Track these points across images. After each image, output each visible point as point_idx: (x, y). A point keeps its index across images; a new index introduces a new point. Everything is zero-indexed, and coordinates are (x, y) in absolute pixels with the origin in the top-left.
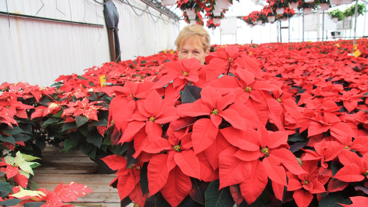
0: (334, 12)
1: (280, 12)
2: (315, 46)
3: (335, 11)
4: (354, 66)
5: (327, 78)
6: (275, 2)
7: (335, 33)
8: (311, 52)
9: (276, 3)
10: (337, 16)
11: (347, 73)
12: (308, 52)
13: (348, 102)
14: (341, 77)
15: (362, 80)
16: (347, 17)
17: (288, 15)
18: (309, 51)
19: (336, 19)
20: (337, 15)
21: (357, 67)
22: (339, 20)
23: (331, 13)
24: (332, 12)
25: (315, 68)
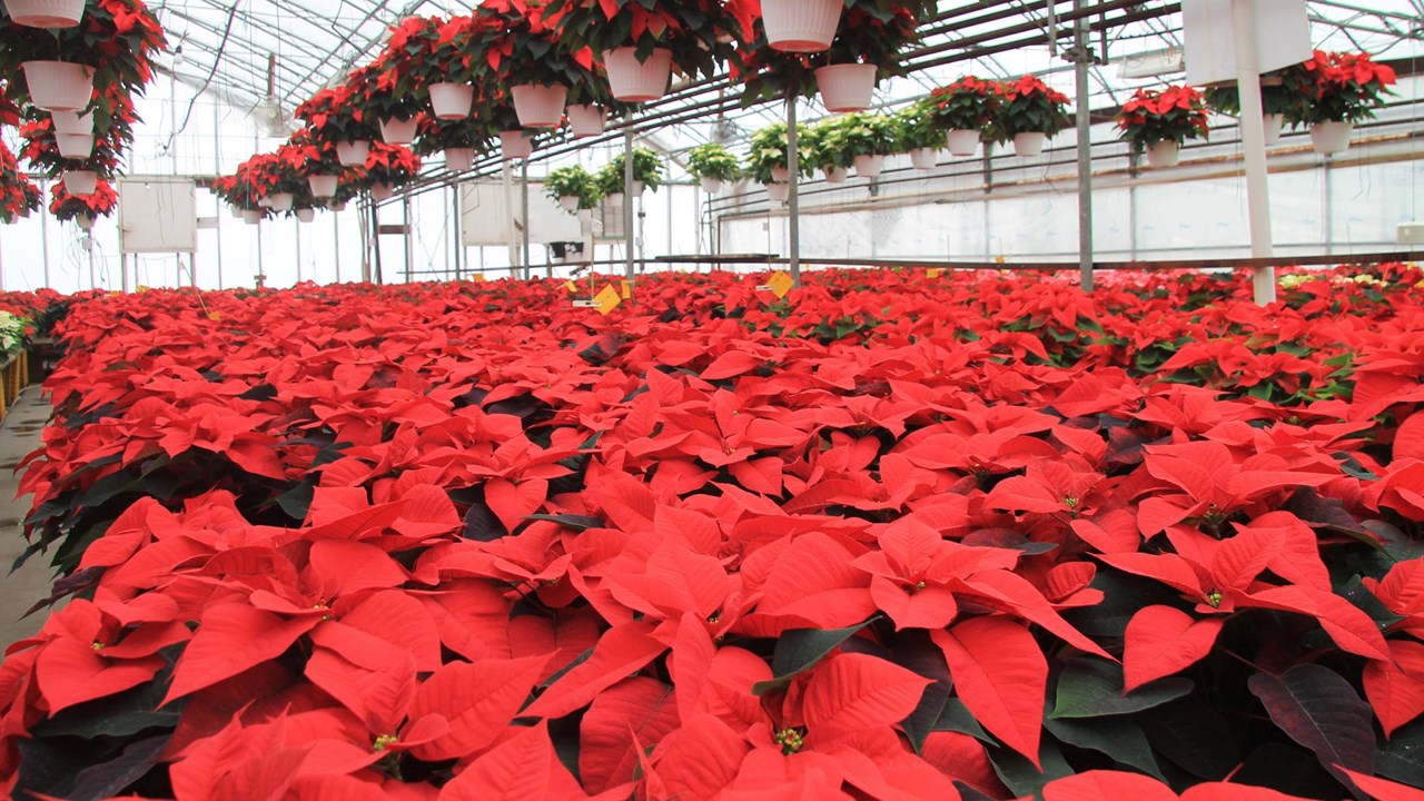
0: (565, 174)
1: (354, 155)
2: (494, 292)
3: (568, 171)
4: (586, 343)
5: (465, 390)
6: (329, 116)
7: (567, 247)
8: (460, 306)
9: (334, 120)
10: (572, 189)
11: (551, 370)
12: (448, 310)
13: (511, 487)
14: (520, 384)
15: (601, 391)
16: (608, 194)
17: (393, 176)
18: (452, 303)
19: (574, 202)
20: (575, 188)
21: (597, 346)
22: (585, 205)
23: (556, 177)
24: (559, 174)
25: (432, 356)
